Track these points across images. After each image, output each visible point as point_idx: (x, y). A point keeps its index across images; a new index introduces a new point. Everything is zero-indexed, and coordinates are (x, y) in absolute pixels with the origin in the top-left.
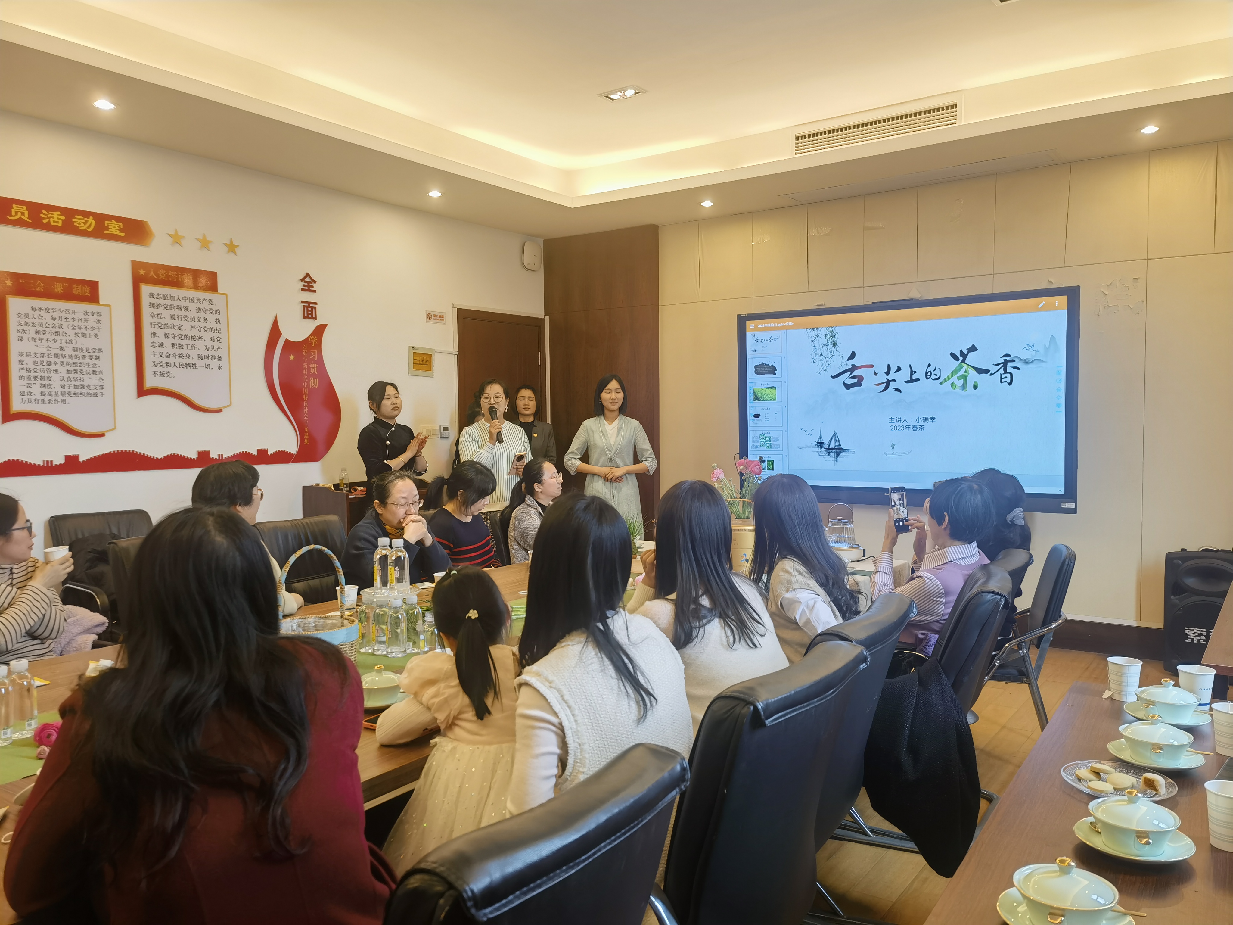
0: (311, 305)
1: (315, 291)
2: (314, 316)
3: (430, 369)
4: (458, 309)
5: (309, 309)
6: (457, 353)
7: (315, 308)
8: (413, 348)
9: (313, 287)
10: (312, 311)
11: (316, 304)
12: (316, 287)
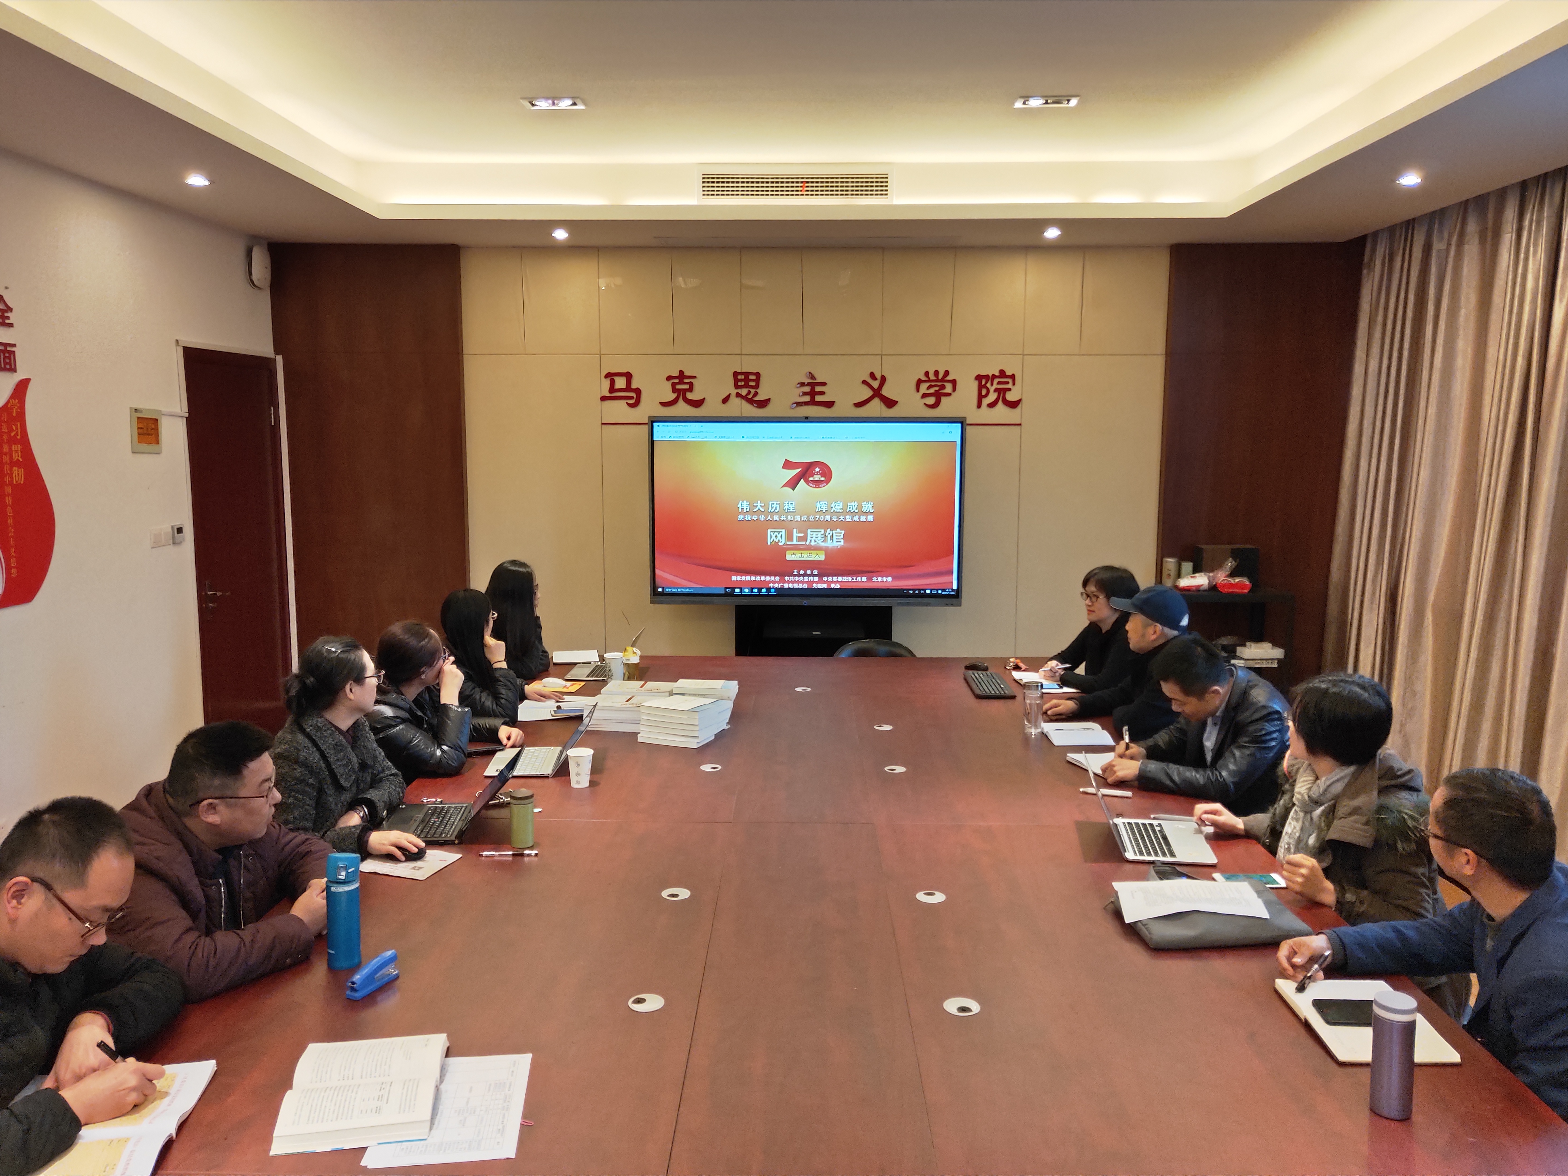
0: (9, 349)
1: (11, 325)
2: (13, 367)
3: (157, 441)
4: (183, 347)
5: (7, 355)
6: (187, 415)
7: (14, 352)
8: (136, 410)
9: (8, 318)
10: (9, 358)
11: (14, 345)
12: (13, 317)
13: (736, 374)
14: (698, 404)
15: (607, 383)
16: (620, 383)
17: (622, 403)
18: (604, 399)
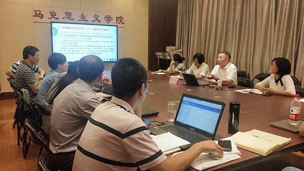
13: (66, 12)
14: (57, 19)
15: (34, 12)
16: (38, 13)
17: (39, 17)
18: (34, 16)
